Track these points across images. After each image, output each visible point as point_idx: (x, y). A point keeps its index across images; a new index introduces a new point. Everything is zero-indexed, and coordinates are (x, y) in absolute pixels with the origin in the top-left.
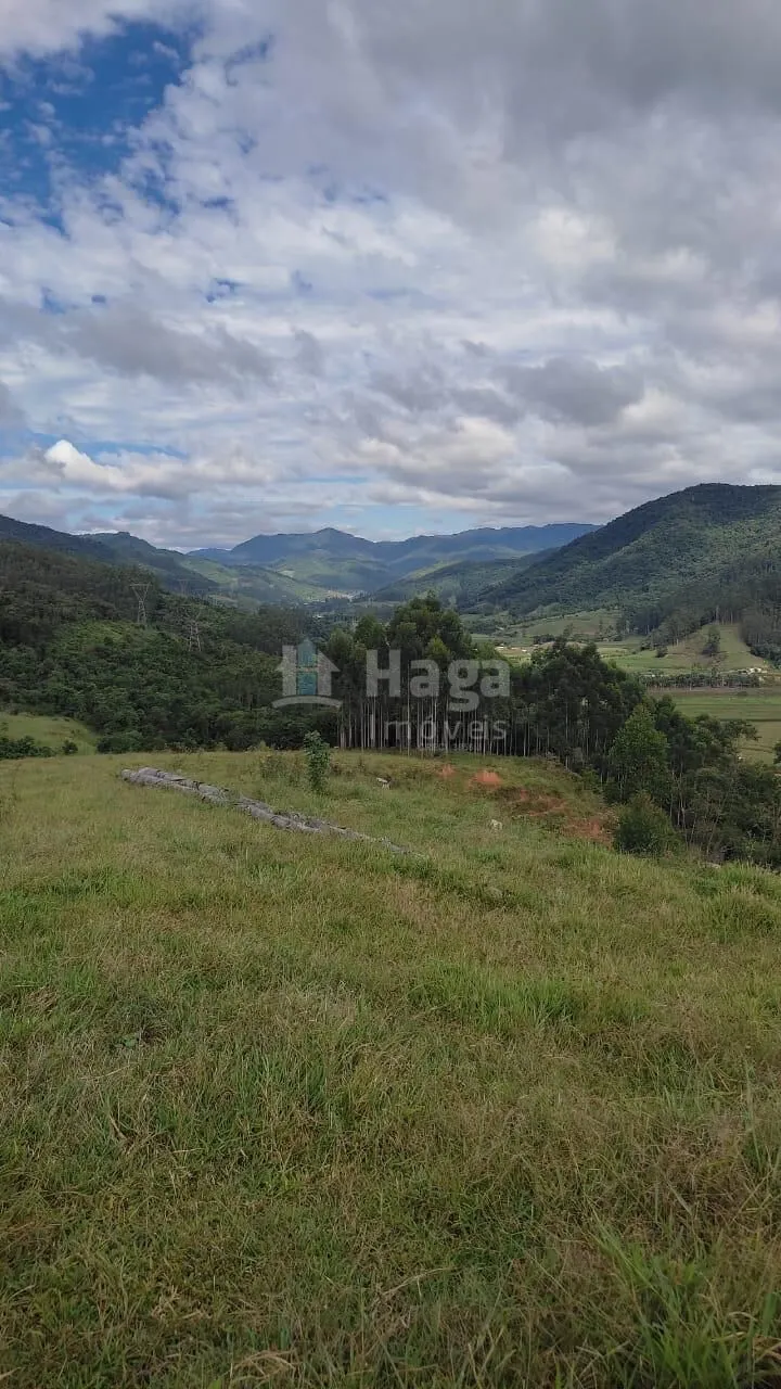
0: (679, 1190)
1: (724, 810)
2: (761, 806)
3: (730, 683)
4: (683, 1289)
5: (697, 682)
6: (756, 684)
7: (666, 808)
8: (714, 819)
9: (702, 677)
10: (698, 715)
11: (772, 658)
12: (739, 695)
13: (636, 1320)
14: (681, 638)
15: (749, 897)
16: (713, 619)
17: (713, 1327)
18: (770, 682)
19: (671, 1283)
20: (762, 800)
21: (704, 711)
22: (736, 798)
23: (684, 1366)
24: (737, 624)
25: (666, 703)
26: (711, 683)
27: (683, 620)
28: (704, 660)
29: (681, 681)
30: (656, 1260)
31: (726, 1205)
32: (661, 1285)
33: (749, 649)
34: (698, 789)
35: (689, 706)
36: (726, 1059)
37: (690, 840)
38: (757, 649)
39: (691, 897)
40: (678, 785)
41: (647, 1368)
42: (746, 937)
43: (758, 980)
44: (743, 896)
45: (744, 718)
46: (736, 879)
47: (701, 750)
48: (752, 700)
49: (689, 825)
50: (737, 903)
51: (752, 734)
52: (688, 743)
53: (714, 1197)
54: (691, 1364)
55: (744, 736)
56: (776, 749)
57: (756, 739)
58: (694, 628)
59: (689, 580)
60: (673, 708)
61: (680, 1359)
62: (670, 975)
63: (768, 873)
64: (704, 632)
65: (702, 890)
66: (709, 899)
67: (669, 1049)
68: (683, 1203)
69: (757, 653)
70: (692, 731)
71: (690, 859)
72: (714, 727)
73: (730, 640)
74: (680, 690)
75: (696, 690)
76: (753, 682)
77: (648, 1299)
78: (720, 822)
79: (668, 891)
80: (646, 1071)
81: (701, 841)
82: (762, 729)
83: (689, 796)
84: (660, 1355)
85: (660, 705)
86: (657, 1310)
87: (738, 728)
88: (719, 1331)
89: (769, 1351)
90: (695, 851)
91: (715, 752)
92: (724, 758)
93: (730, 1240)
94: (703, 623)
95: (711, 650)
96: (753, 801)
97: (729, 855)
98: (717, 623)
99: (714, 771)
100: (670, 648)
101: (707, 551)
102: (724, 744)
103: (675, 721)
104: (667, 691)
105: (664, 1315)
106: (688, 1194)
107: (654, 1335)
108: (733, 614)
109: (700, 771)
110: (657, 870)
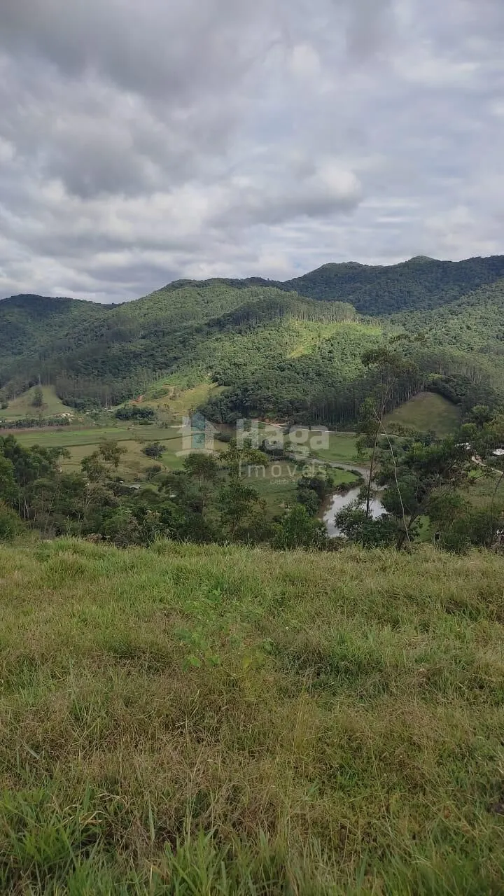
0: (32, 748)
1: (53, 505)
2: (75, 500)
3: (51, 424)
4: (36, 805)
5: (30, 424)
6: (68, 424)
7: (16, 507)
8: (48, 511)
9: (33, 421)
10: (33, 445)
11: (76, 407)
12: (59, 430)
13: (7, 836)
14: (18, 395)
15: (68, 556)
16: (37, 383)
17: (56, 820)
18: (76, 422)
19: (29, 805)
20: (76, 495)
21: (36, 443)
22: (60, 496)
23: (39, 851)
24: (53, 386)
25: (10, 439)
26: (40, 424)
27: (17, 384)
28: (34, 410)
29: (19, 425)
30: (19, 795)
31: (61, 746)
32: (23, 808)
33: (61, 401)
34: (36, 493)
35: (26, 440)
36: (59, 659)
37: (31, 527)
38: (66, 401)
39: (35, 564)
40: (21, 492)
41: (16, 862)
42: (69, 582)
43: (77, 606)
44: (66, 557)
45: (61, 445)
46: (62, 548)
47: (36, 468)
48: (64, 433)
49: (32, 518)
50: (63, 562)
51: (67, 455)
52: (26, 463)
53: (54, 744)
54: (43, 846)
55: (62, 456)
56: (82, 463)
57: (69, 458)
58: (25, 389)
59: (19, 358)
60: (16, 442)
61: (36, 847)
62: (22, 616)
63: (80, 540)
64: (32, 390)
65: (41, 558)
66: (45, 563)
67: (23, 663)
68: (35, 755)
69: (66, 404)
70: (28, 456)
71: (33, 538)
72: (43, 453)
73: (49, 396)
74: (19, 431)
75: (30, 429)
76: (65, 422)
77: (15, 820)
78: (51, 513)
79: (18, 563)
80: (8, 682)
81: (41, 527)
82: (73, 451)
83: (31, 498)
84: (23, 850)
85: (7, 441)
86: (21, 824)
87: (57, 452)
88: (59, 821)
89: (89, 821)
90: (36, 533)
91: (45, 469)
92: (52, 472)
93: (64, 766)
94: (31, 385)
95: (38, 403)
96: (71, 497)
97: (59, 533)
98: (40, 385)
99: (45, 481)
100: (10, 403)
101: (29, 339)
102: (50, 463)
103: (17, 450)
104: (10, 431)
105: (25, 825)
106: (37, 748)
107: (20, 840)
108: (49, 379)
109: (36, 481)
110: (11, 550)
